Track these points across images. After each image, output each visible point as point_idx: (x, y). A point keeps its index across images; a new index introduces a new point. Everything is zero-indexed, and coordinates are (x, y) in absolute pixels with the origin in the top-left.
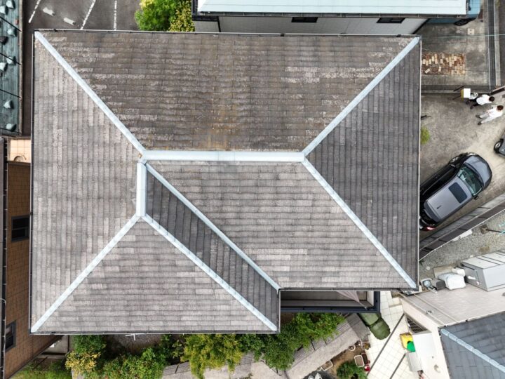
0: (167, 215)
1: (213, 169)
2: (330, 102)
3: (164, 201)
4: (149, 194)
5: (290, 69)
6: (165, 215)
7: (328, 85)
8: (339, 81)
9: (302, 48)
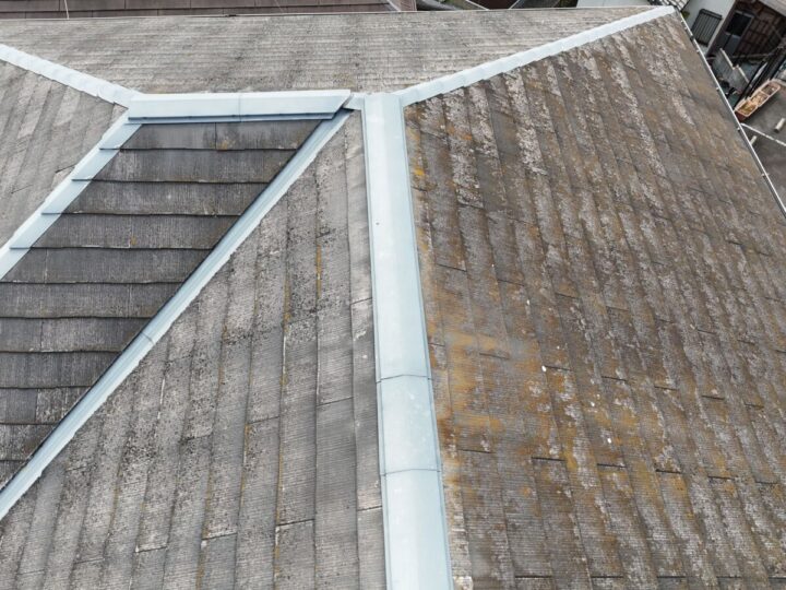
0: (134, 209)
1: (332, 368)
3: (194, 193)
4: (221, 131)
6: (134, 201)
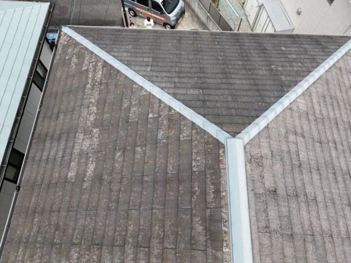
2: (133, 109)
5: (71, 174)
7: (107, 116)
8: (101, 103)
9: (44, 158)
